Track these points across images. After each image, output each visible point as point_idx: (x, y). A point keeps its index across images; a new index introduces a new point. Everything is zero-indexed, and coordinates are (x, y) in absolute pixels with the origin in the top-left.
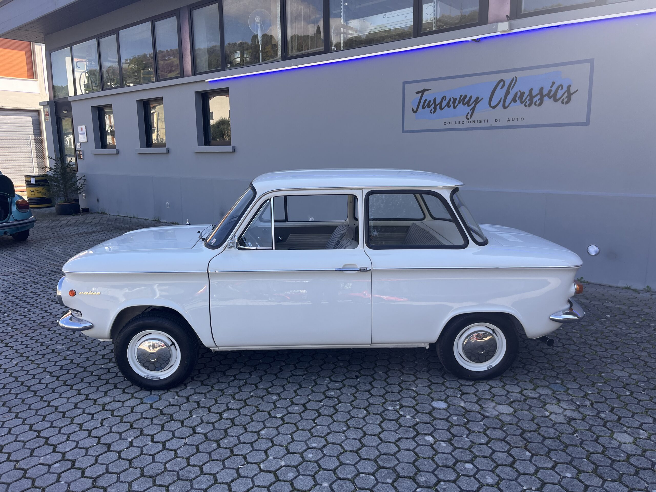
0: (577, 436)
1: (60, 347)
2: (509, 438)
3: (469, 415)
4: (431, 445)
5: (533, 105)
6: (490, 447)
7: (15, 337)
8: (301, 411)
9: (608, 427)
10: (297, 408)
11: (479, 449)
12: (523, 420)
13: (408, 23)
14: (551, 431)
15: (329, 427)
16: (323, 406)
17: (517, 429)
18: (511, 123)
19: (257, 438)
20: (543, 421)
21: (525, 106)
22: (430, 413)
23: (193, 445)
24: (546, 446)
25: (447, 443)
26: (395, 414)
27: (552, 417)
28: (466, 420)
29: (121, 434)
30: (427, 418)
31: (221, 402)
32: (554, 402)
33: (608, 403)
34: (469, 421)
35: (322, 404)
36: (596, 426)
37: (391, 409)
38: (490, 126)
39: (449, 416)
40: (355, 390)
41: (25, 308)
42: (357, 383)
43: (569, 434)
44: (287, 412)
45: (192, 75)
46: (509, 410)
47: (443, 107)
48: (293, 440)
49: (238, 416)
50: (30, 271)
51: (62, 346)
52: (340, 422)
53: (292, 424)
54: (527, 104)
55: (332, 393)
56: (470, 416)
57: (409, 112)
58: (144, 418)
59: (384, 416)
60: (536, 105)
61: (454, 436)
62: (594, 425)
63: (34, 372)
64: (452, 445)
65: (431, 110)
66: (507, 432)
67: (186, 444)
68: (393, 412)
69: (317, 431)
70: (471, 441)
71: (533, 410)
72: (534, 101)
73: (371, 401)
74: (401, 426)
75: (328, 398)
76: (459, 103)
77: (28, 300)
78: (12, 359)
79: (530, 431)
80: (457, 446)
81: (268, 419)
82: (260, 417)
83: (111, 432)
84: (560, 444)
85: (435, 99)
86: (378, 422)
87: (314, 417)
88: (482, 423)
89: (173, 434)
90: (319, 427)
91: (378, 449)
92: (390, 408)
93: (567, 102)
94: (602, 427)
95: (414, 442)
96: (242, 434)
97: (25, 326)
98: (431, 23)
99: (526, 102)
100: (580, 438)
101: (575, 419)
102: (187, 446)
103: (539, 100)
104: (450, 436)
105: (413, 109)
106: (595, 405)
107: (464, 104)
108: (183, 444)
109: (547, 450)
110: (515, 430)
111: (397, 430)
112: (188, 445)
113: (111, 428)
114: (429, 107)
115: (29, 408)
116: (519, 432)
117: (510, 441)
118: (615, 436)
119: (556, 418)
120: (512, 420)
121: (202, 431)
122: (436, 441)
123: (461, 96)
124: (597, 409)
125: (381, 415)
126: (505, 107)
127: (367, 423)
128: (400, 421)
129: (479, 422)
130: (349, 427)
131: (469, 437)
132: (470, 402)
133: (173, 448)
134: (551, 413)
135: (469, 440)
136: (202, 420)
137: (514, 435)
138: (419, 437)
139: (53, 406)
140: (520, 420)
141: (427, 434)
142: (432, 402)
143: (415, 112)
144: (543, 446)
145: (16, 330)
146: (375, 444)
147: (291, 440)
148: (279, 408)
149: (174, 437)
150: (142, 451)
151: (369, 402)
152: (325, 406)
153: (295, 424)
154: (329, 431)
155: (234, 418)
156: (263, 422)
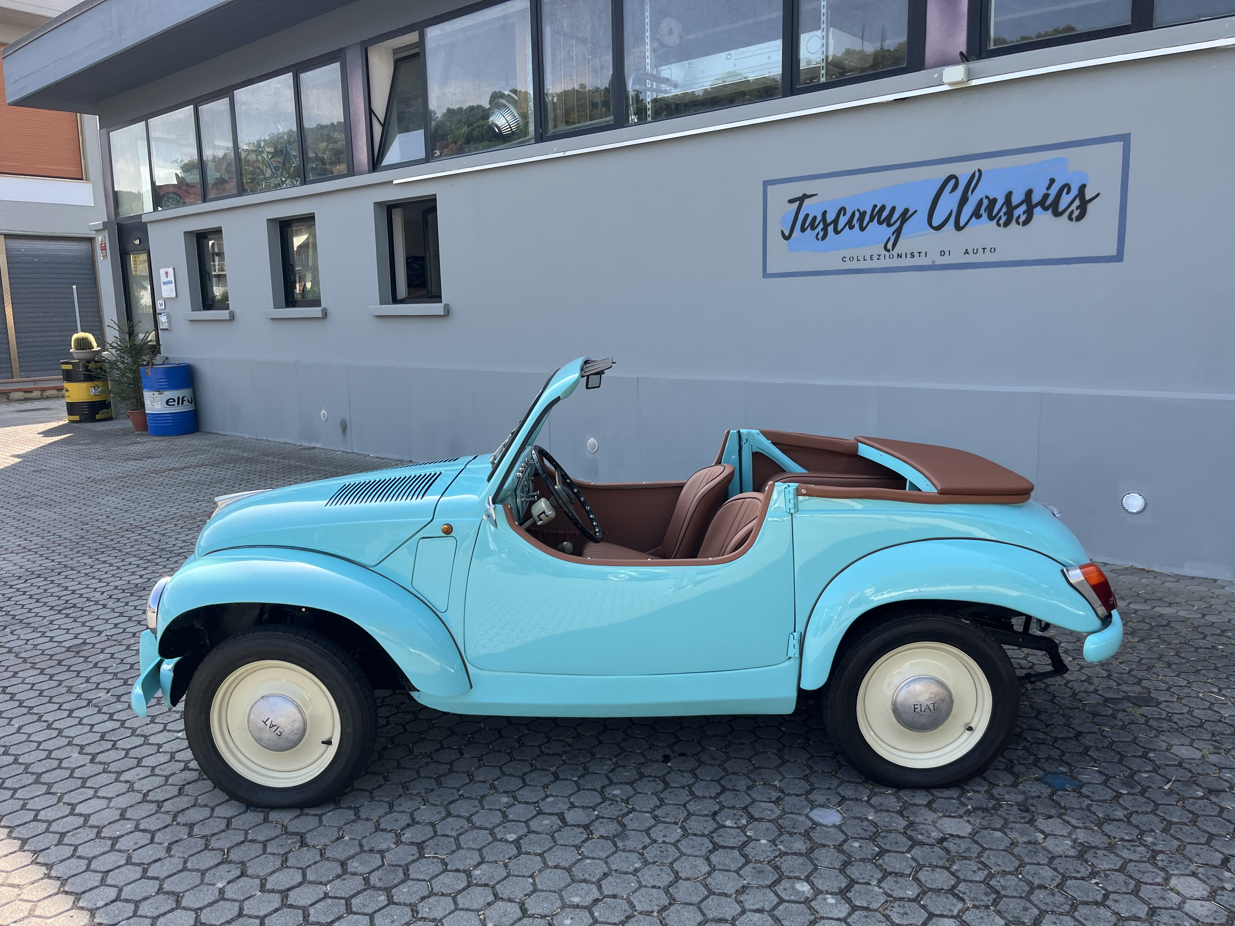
0: (1097, 884)
1: (102, 694)
2: (962, 887)
3: (884, 837)
4: (807, 902)
5: (1014, 221)
6: (924, 907)
7: (21, 674)
8: (555, 827)
9: (1160, 863)
10: (546, 822)
11: (902, 911)
12: (991, 849)
13: (773, 70)
14: (1048, 873)
15: (606, 863)
16: (598, 817)
17: (979, 869)
18: (971, 258)
19: (465, 883)
20: (1030, 851)
21: (999, 225)
22: (807, 835)
23: (342, 898)
24: (1035, 905)
25: (839, 897)
26: (738, 836)
27: (1050, 844)
28: (877, 849)
29: (203, 873)
30: (800, 845)
31: (401, 809)
32: (1053, 812)
33: (1162, 814)
34: (882, 852)
35: (596, 813)
36: (1135, 861)
37: (730, 825)
38: (931, 263)
39: (845, 841)
40: (662, 786)
41: (45, 617)
42: (665, 771)
43: (1083, 878)
44: (526, 830)
45: (369, 172)
46: (965, 829)
47: (839, 229)
48: (535, 890)
49: (431, 838)
50: (59, 545)
51: (108, 693)
52: (631, 851)
53: (536, 854)
54: (1001, 222)
55: (617, 792)
56: (885, 840)
57: (775, 236)
58: (251, 841)
59: (716, 839)
60: (1018, 224)
61: (853, 882)
62: (1131, 860)
63: (49, 745)
64: (849, 901)
65: (818, 234)
66: (959, 874)
67: (326, 896)
68: (734, 832)
69: (583, 870)
70: (885, 893)
71: (1012, 828)
72: (1015, 216)
73: (692, 807)
74: (748, 862)
75: (608, 802)
76: (871, 220)
77: (52, 601)
78: (11, 719)
79: (1004, 873)
80: (858, 903)
81: (489, 844)
82: (474, 840)
83: (184, 869)
84: (1062, 899)
85: (825, 213)
86: (704, 853)
87: (580, 840)
88: (909, 855)
89: (304, 875)
90: (588, 861)
91: (700, 910)
92: (728, 823)
93: (1079, 218)
94: (1148, 865)
95: (772, 894)
96: (437, 875)
97: (42, 654)
98: (816, 70)
99: (1000, 218)
100: (1103, 888)
101: (1093, 847)
102: (330, 901)
103: (1024, 213)
104: (844, 883)
105: (782, 232)
106: (1134, 819)
107: (880, 223)
108: (322, 895)
109: (1037, 912)
110: (974, 872)
111: (740, 868)
112: (331, 897)
113: (185, 862)
114: (813, 228)
115: (35, 819)
116: (981, 875)
117: (964, 893)
118: (1173, 882)
119: (1057, 845)
120: (969, 849)
121: (361, 869)
122: (817, 892)
123: (875, 206)
124: (1137, 827)
125: (710, 836)
126: (958, 228)
127: (683, 854)
128: (748, 850)
129: (903, 853)
130: (646, 863)
131: (882, 885)
132: (888, 811)
133: (302, 903)
134: (1046, 836)
135: (881, 890)
136: (361, 845)
137: (972, 881)
138: (785, 883)
139: (80, 815)
140: (984, 849)
141: (798, 878)
142: (811, 810)
143: (787, 238)
144: (1028, 905)
145: (25, 660)
146: (695, 899)
147: (532, 888)
148: (513, 821)
149: (304, 881)
150: (241, 909)
151: (687, 810)
152: (603, 818)
153: (541, 855)
154: (606, 870)
155: (423, 842)
156: (480, 850)
